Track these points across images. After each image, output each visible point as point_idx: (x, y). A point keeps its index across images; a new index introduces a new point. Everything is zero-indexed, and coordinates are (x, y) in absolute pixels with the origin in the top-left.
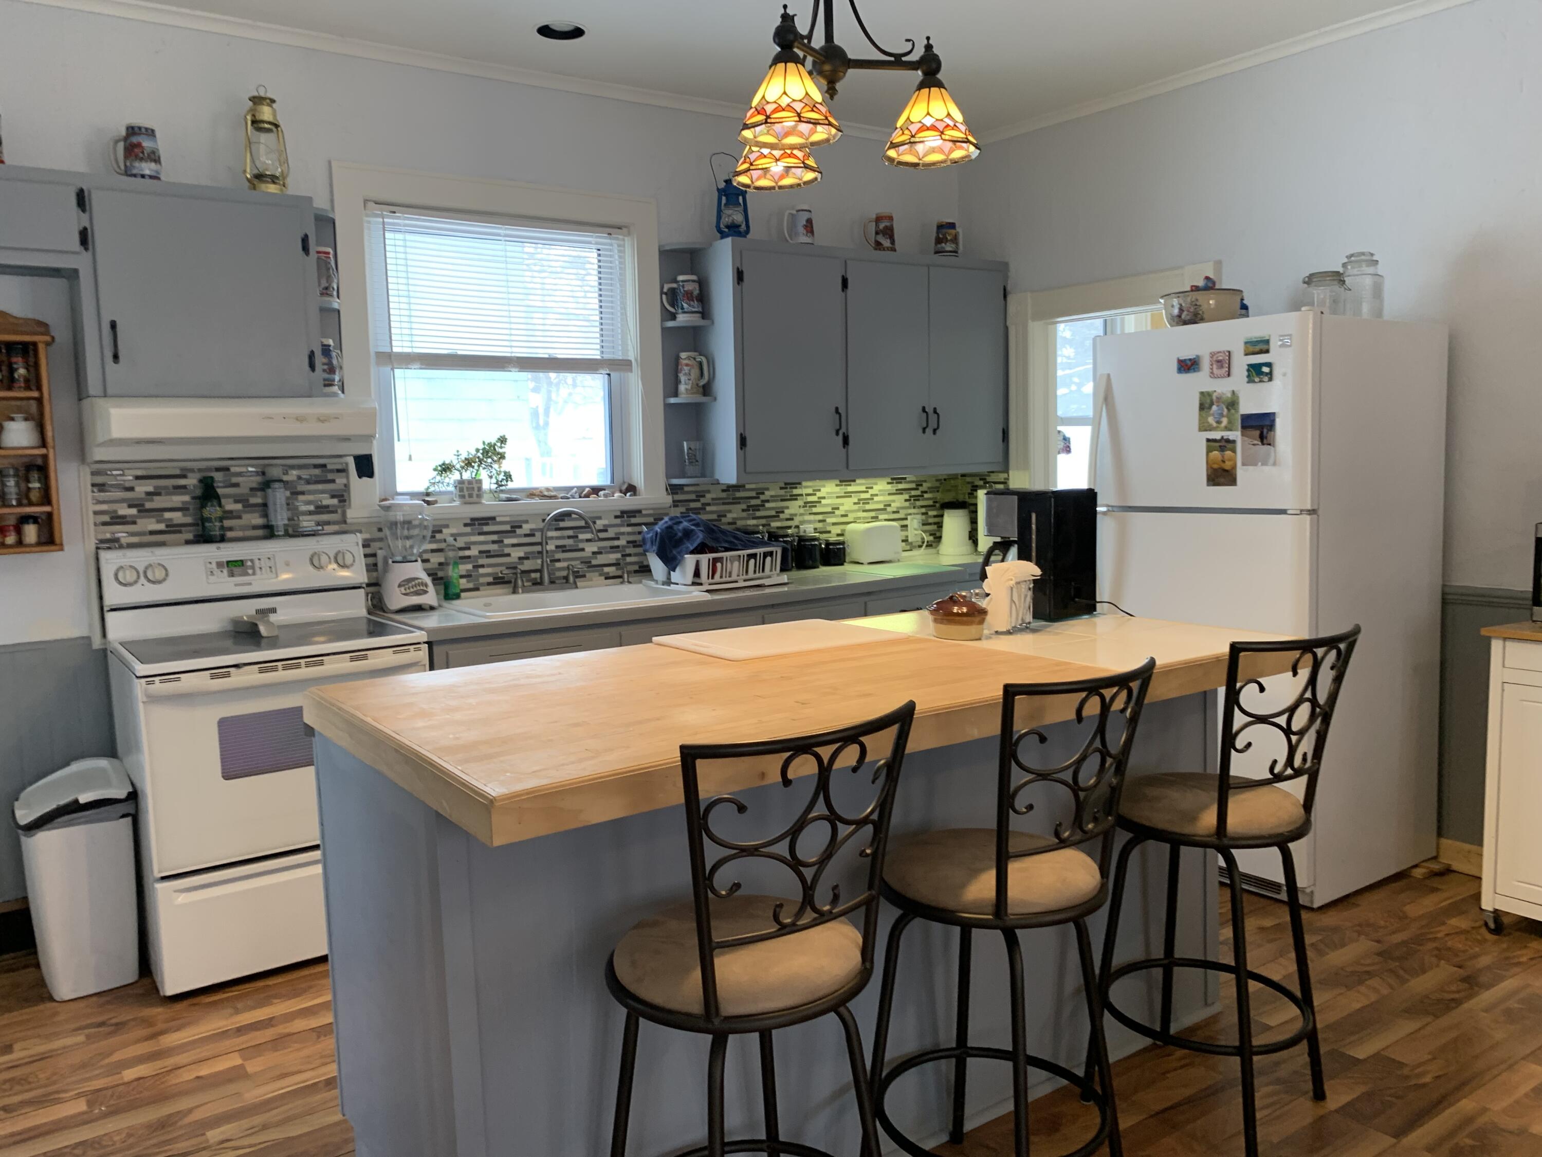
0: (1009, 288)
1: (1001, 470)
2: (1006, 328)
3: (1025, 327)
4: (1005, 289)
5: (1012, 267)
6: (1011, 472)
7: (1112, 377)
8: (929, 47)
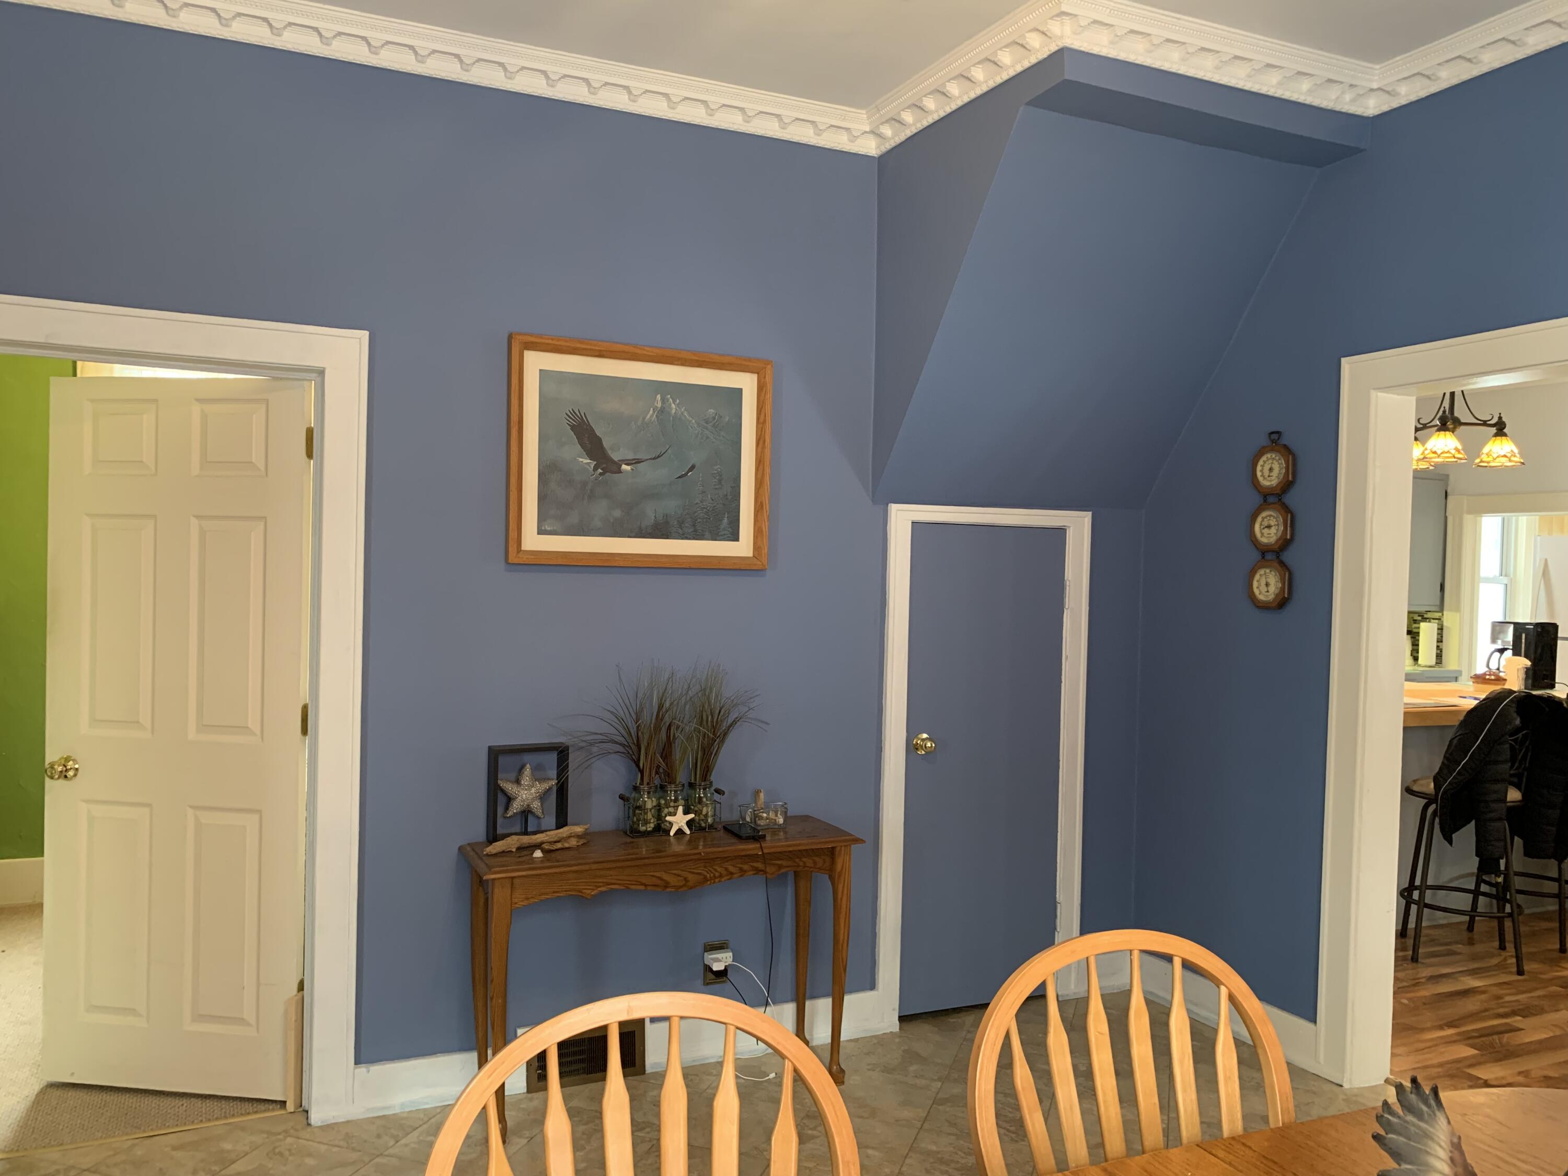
0: (1448, 491)
1: (1438, 610)
2: (1446, 518)
3: (1461, 520)
4: (1446, 492)
5: (1451, 478)
6: (1445, 613)
7: (1548, 560)
8: (1500, 418)
